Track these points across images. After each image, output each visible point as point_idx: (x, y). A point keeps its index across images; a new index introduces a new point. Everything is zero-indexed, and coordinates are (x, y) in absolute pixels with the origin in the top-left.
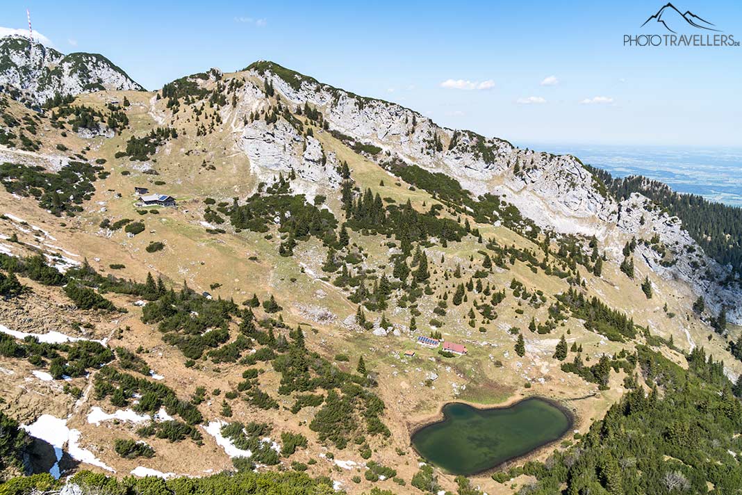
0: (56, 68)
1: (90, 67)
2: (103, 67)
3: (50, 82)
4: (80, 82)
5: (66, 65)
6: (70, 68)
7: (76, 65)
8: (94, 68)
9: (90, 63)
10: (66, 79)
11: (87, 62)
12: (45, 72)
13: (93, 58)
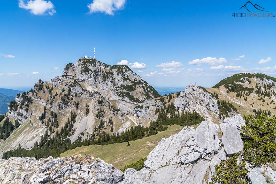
0: (109, 71)
1: (124, 71)
2: (128, 71)
3: (108, 77)
4: (122, 77)
5: (114, 70)
6: (116, 71)
7: (119, 70)
8: (125, 71)
9: (124, 69)
10: (115, 76)
11: (123, 69)
12: (105, 73)
13: (125, 67)
